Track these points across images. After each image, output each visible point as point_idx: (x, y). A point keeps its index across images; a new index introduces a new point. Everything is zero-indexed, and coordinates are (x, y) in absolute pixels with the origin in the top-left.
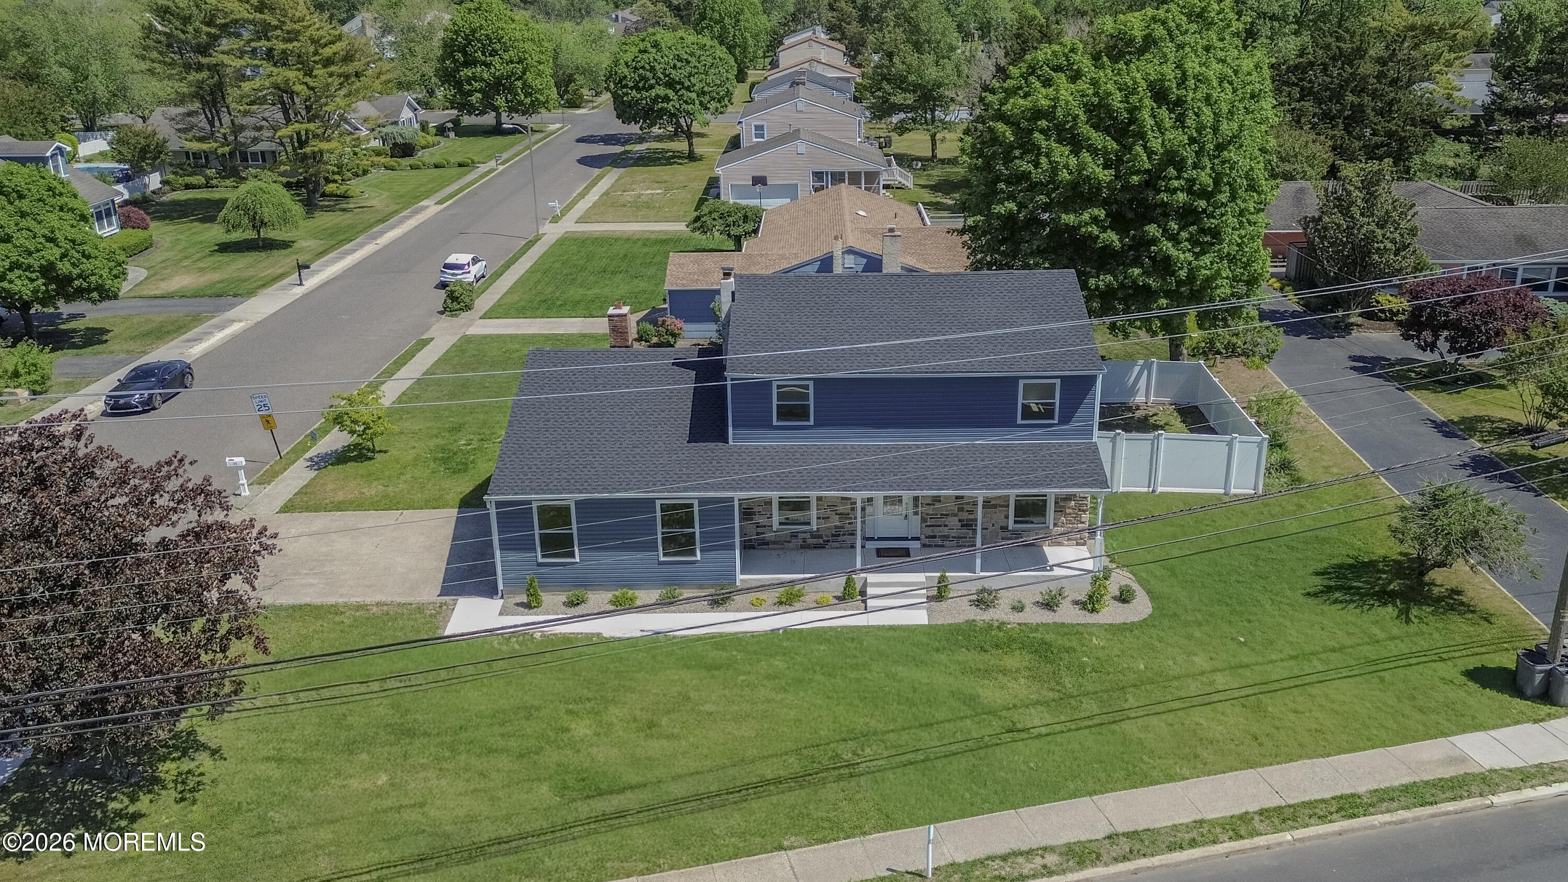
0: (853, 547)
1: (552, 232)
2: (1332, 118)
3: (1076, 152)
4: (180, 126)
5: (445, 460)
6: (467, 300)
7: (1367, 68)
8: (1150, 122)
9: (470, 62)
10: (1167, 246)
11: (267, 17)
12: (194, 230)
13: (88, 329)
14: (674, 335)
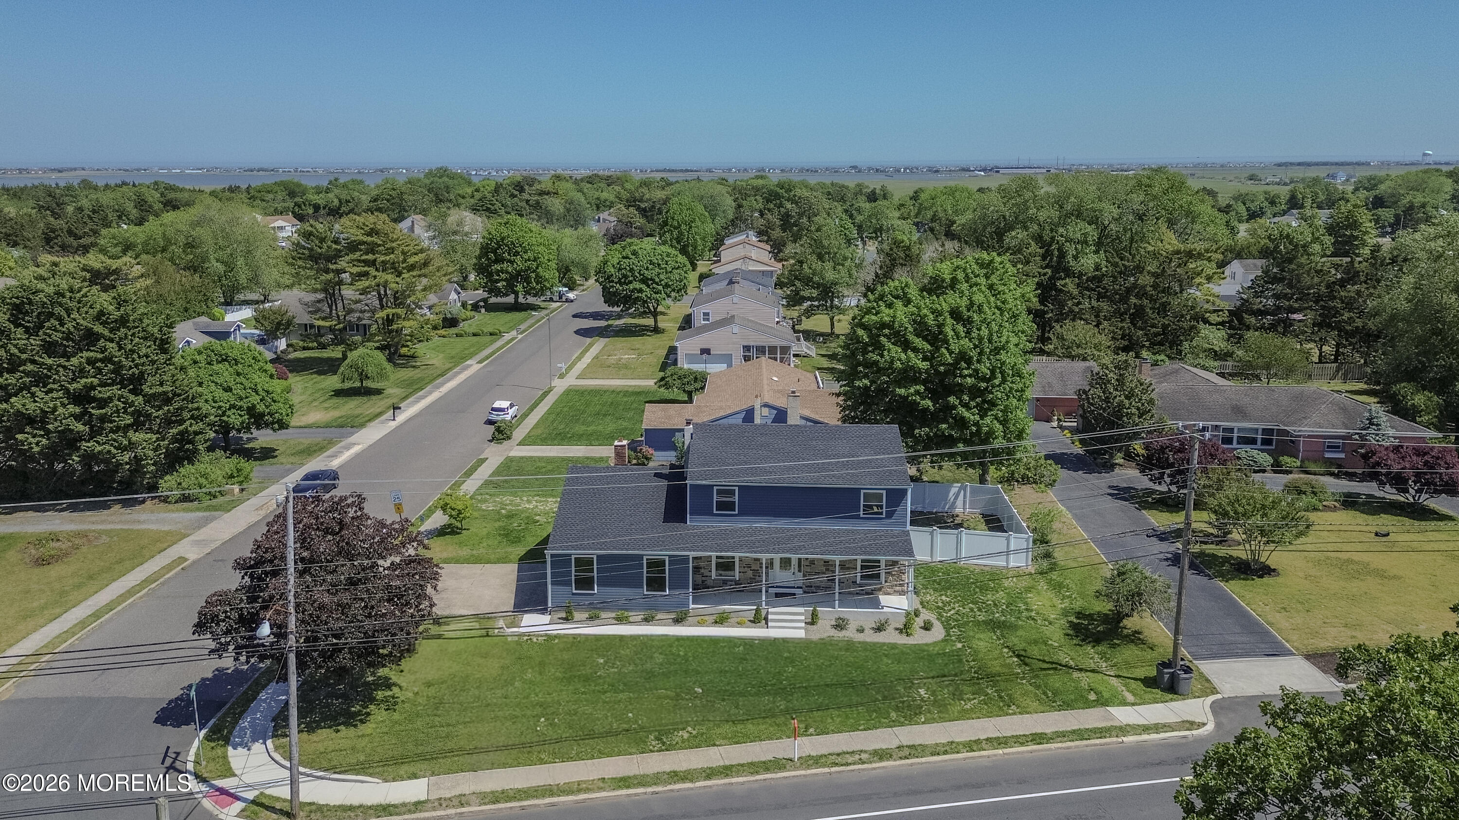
0: (761, 591)
1: (560, 386)
2: (1121, 315)
3: (905, 351)
4: (310, 309)
5: (506, 535)
6: (508, 433)
7: (1145, 280)
8: (951, 333)
9: (499, 260)
10: (962, 411)
11: (374, 239)
12: (315, 380)
13: (262, 448)
14: (648, 459)
